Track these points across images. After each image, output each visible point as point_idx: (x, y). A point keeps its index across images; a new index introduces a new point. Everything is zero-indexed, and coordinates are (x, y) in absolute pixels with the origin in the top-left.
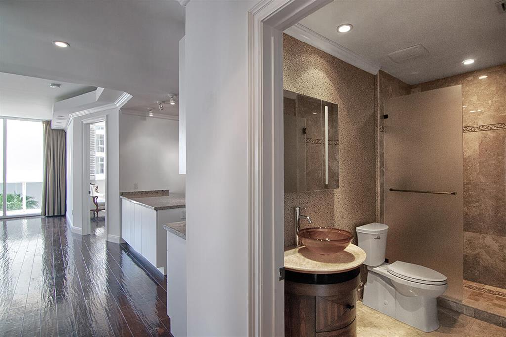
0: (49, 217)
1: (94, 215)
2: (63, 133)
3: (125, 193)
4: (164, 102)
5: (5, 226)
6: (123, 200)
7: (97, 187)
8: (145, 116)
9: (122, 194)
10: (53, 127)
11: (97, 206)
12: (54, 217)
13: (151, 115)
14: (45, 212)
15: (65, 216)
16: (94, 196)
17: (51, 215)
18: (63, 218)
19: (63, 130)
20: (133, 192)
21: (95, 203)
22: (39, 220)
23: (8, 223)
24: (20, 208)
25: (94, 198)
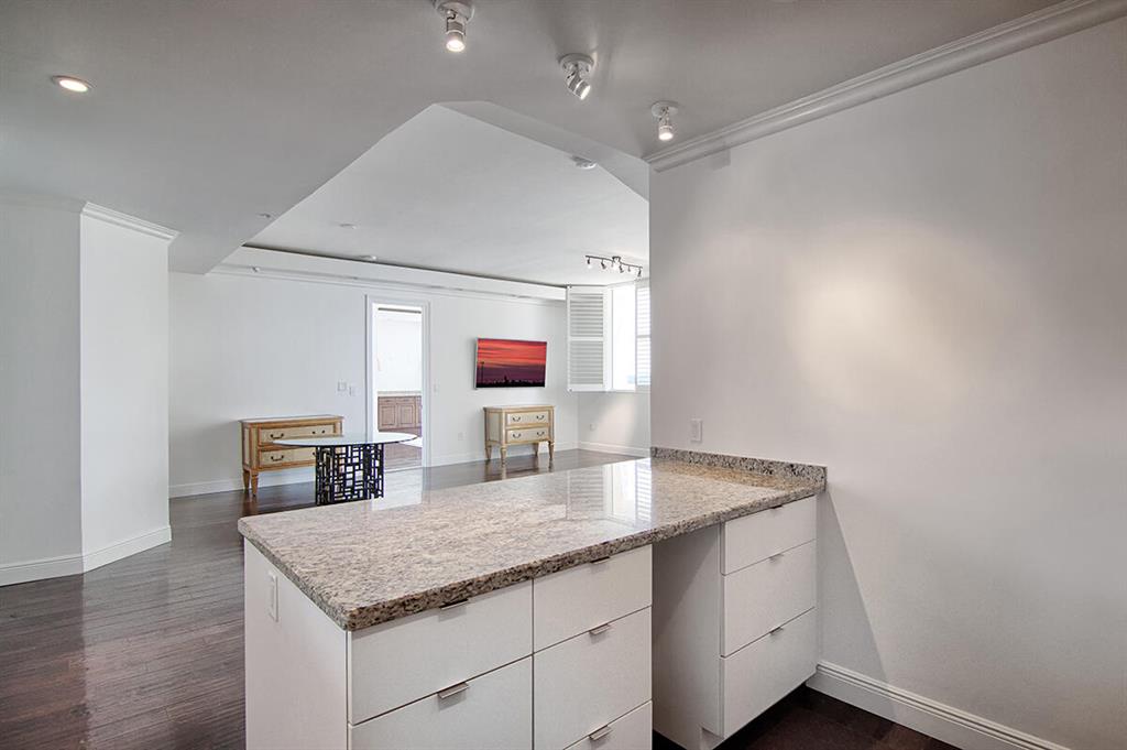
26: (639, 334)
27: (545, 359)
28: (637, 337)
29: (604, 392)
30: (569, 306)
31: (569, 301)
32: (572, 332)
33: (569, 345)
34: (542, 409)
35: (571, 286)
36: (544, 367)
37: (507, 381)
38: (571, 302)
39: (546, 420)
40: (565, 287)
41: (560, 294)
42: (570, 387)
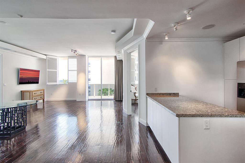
0: (116, 101)
1: (135, 102)
2: (121, 61)
3: (149, 93)
4: (178, 23)
5: (101, 103)
6: (148, 98)
7: (136, 88)
8: (162, 42)
9: (147, 94)
10: (118, 59)
11: (136, 98)
12: (118, 101)
13: (167, 38)
14: (115, 98)
15: (122, 101)
16: (135, 92)
17: (117, 100)
18: (121, 102)
19: (122, 60)
20: (154, 93)
21: (135, 96)
22: (113, 102)
23: (103, 101)
24: (107, 95)
25: (134, 93)
26: (69, 70)
27: (39, 76)
28: (68, 70)
29: (57, 85)
30: (47, 61)
31: (47, 60)
32: (48, 68)
33: (47, 72)
34: (41, 90)
35: (48, 55)
36: (39, 78)
37: (29, 82)
38: (48, 60)
39: (43, 93)
40: (46, 55)
41: (44, 57)
42: (48, 83)
